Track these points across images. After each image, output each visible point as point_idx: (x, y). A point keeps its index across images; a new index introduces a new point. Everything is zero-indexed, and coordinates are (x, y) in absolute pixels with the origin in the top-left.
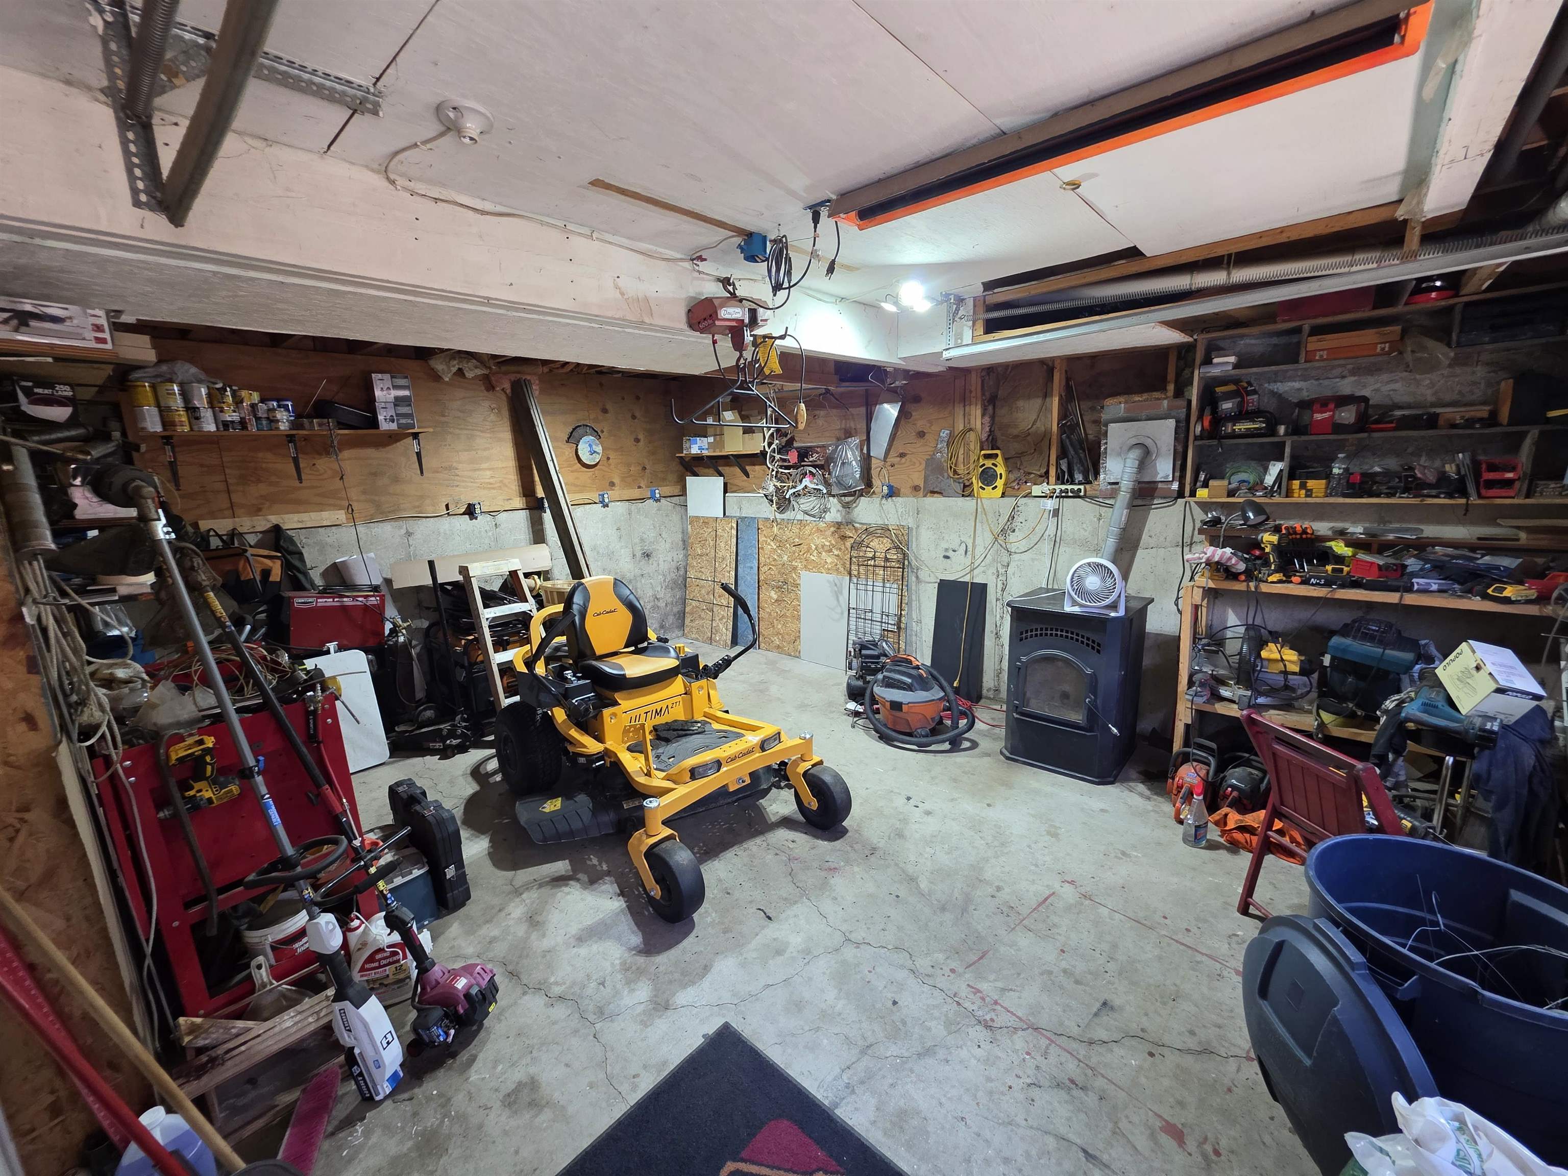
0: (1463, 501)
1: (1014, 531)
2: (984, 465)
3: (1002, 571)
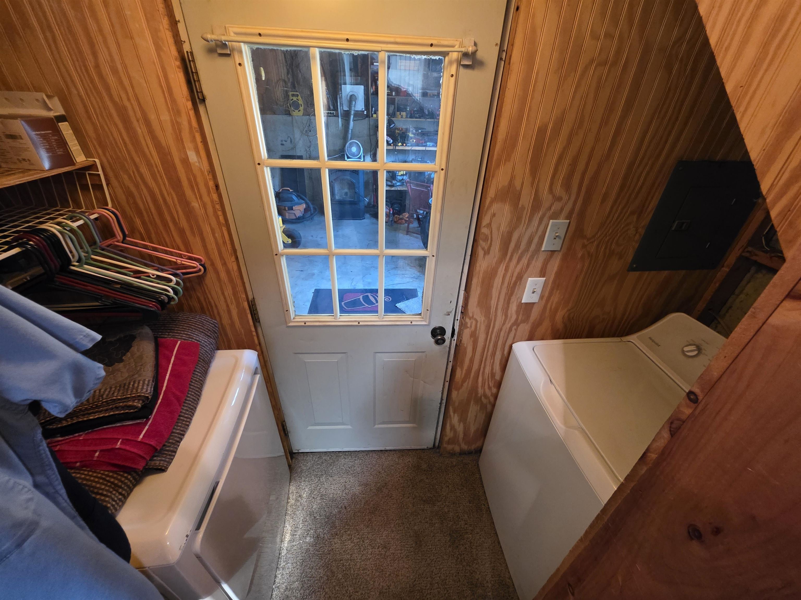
0: (433, 120)
1: (310, 131)
2: (293, 99)
3: (308, 149)
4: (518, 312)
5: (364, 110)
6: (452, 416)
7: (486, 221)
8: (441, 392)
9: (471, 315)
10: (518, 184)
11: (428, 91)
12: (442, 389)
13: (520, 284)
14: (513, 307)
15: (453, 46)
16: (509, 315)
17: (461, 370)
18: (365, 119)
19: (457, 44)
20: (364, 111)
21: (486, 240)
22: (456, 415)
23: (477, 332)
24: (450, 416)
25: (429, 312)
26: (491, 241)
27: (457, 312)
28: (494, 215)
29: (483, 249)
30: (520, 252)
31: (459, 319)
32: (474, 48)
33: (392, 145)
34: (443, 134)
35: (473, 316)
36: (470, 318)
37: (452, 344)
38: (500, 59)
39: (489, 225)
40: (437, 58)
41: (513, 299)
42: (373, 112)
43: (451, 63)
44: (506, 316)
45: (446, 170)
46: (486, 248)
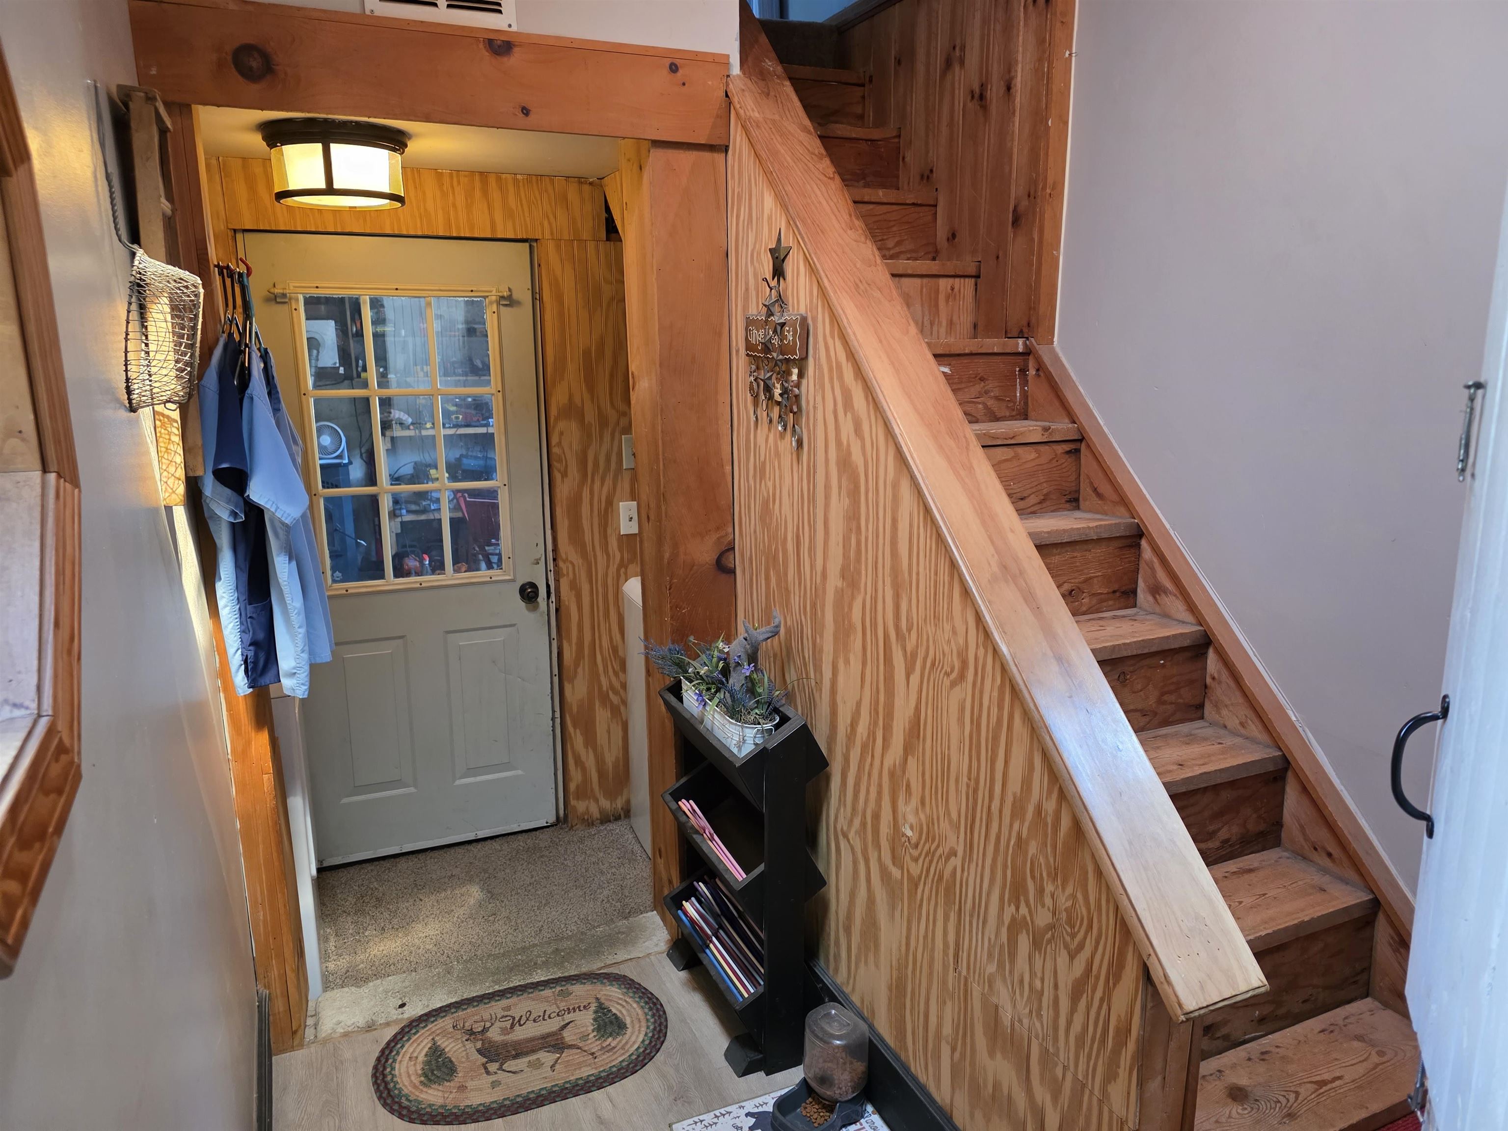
4: (621, 550)
5: (338, 365)
6: (573, 735)
7: (554, 440)
8: (550, 696)
9: (564, 556)
10: (577, 400)
11: (476, 326)
12: (550, 691)
13: (612, 511)
14: (613, 543)
15: (491, 292)
16: (611, 553)
17: (570, 645)
18: (342, 382)
19: (494, 290)
20: (338, 368)
21: (560, 461)
22: (578, 731)
23: (578, 581)
24: (570, 734)
25: (511, 559)
26: (566, 462)
27: (548, 559)
28: (561, 434)
29: (559, 471)
30: (601, 471)
31: (552, 569)
32: (509, 293)
33: (412, 427)
34: (495, 360)
35: (567, 559)
36: (565, 561)
37: (551, 609)
38: (534, 299)
39: (559, 444)
40: (479, 299)
41: (609, 531)
42: (360, 369)
43: (491, 303)
44: (608, 555)
45: (503, 391)
46: (562, 469)
